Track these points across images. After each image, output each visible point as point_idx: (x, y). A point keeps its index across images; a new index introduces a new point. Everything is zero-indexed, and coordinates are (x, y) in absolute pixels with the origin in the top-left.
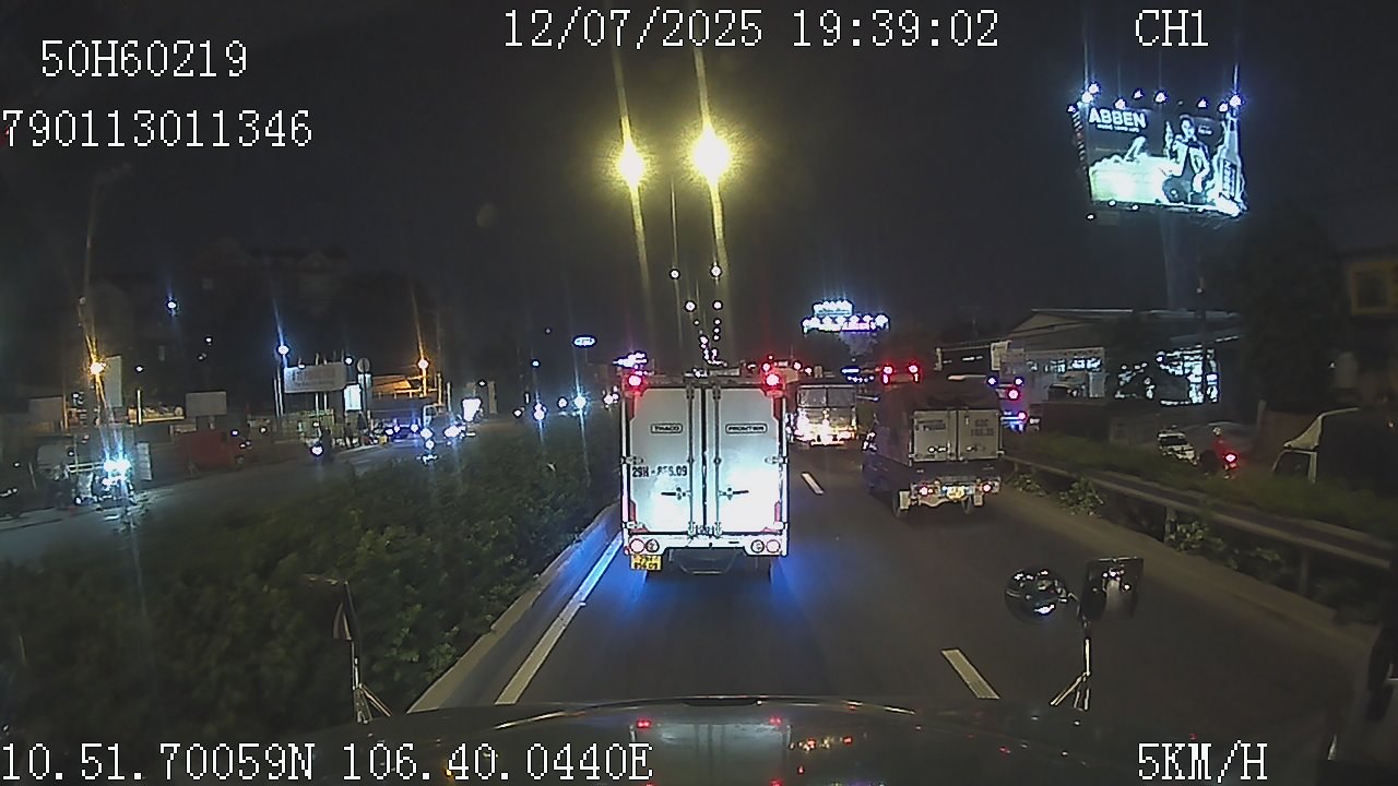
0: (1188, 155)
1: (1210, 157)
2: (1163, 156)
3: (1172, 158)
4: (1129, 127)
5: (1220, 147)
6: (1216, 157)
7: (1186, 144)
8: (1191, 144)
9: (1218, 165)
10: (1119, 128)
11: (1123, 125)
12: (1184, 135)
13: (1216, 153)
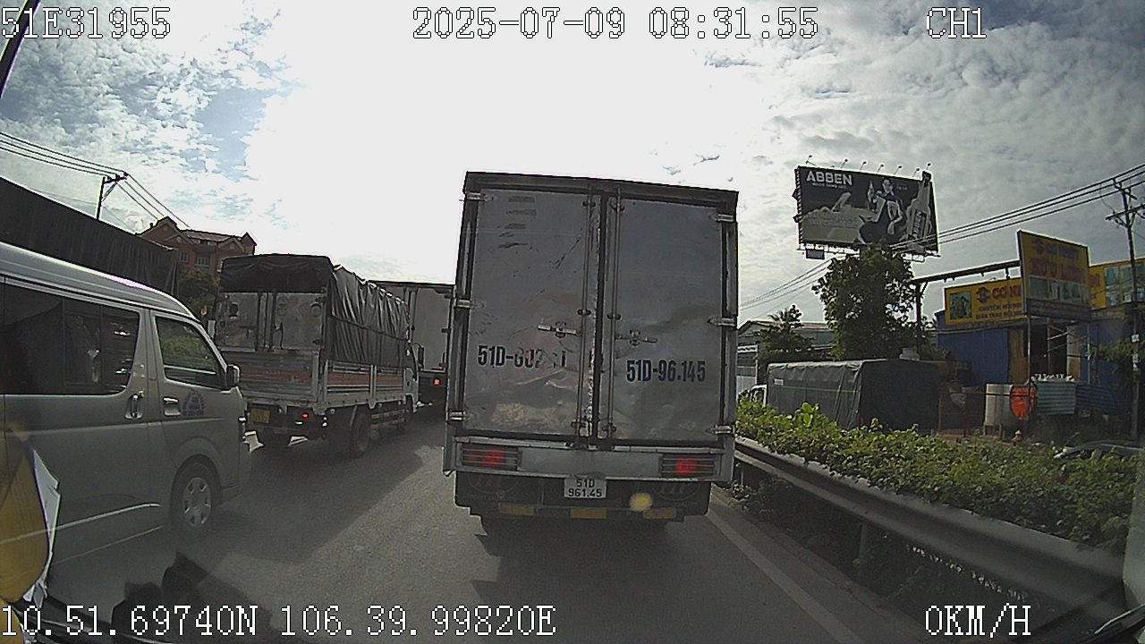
0: (886, 206)
1: (903, 209)
2: (864, 208)
3: (871, 209)
4: (838, 184)
5: (914, 200)
6: (909, 208)
7: (884, 198)
8: (888, 198)
9: (911, 214)
10: (829, 186)
11: (834, 183)
12: (883, 191)
13: (910, 205)
